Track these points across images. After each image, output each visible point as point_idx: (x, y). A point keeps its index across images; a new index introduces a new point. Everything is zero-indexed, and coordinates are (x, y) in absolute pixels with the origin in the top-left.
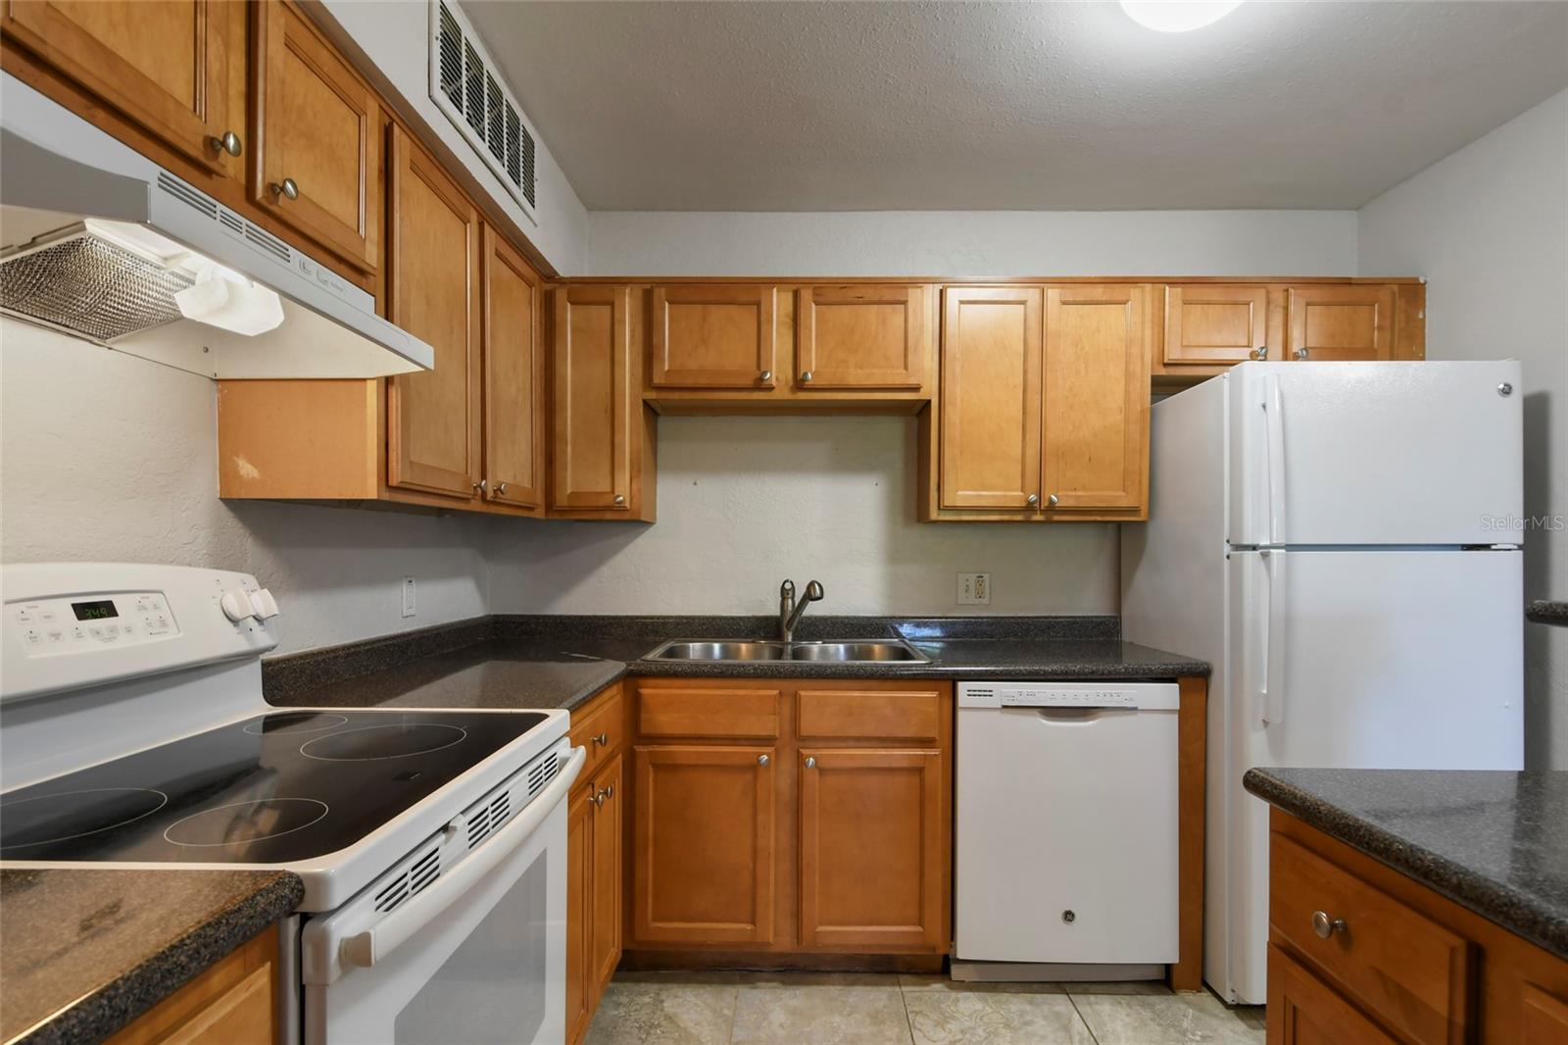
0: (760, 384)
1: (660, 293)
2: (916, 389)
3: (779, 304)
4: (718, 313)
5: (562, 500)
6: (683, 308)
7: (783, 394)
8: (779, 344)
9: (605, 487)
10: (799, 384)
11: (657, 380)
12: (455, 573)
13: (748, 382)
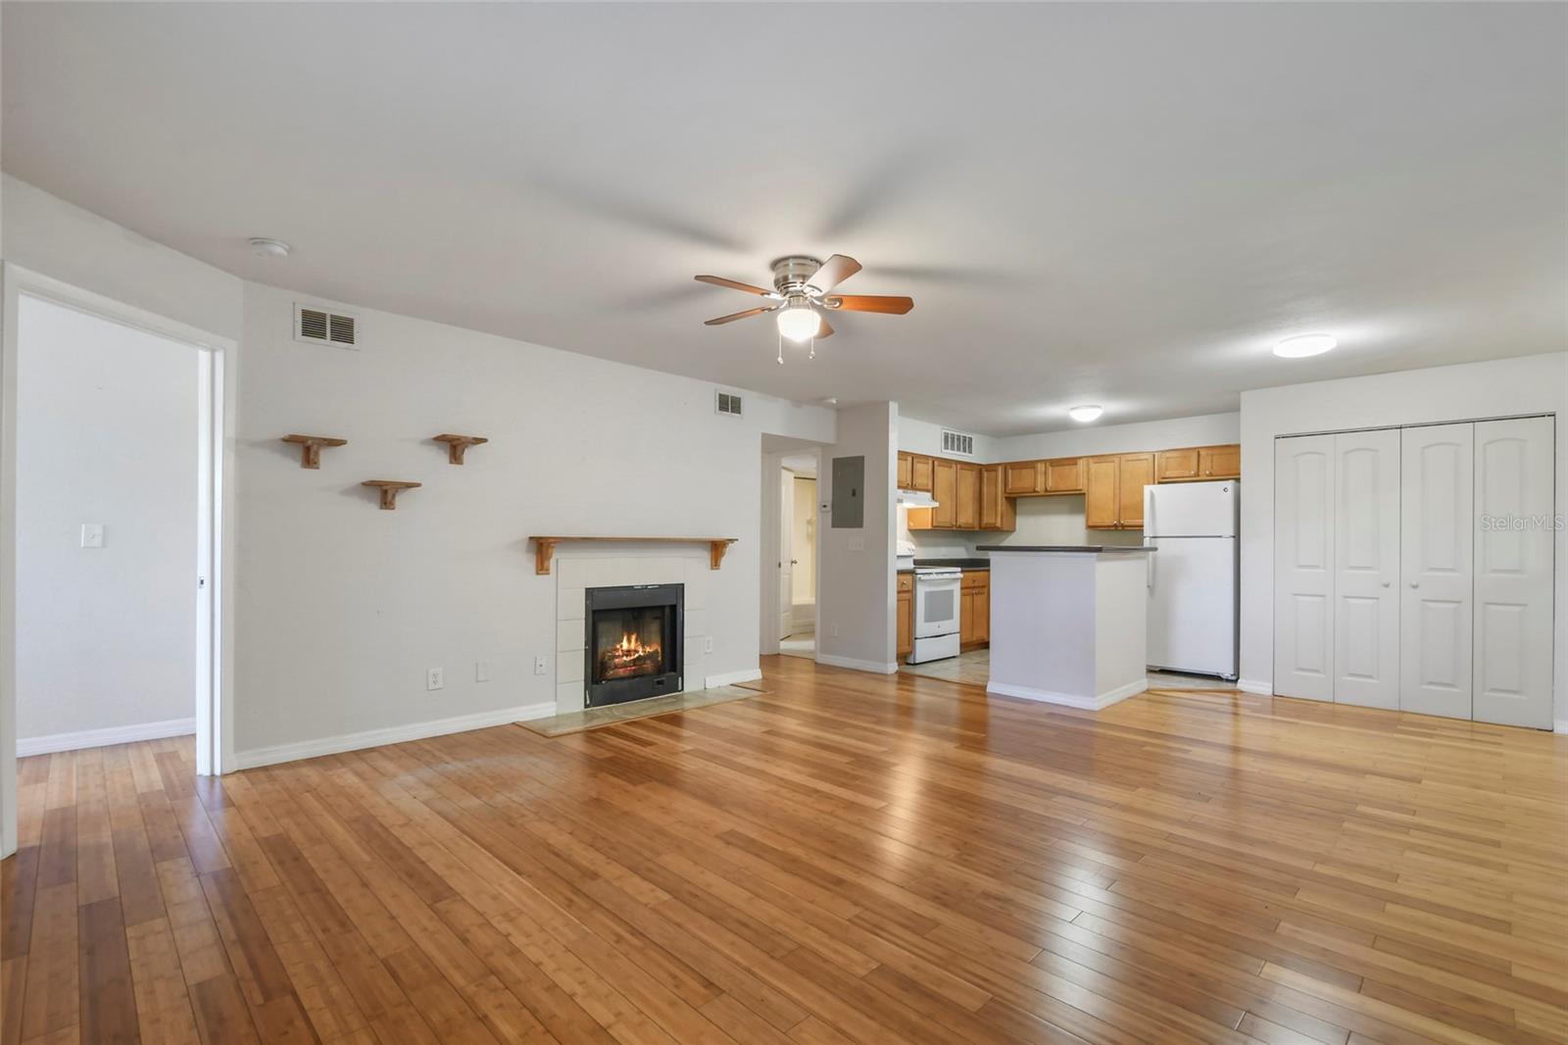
0: (1035, 491)
1: (1008, 467)
2: (1080, 490)
3: (1040, 467)
4: (1024, 471)
5: (983, 526)
6: (1015, 471)
7: (1043, 493)
8: (1040, 479)
9: (993, 521)
10: (1046, 491)
11: (1008, 491)
12: (958, 546)
13: (1032, 490)
